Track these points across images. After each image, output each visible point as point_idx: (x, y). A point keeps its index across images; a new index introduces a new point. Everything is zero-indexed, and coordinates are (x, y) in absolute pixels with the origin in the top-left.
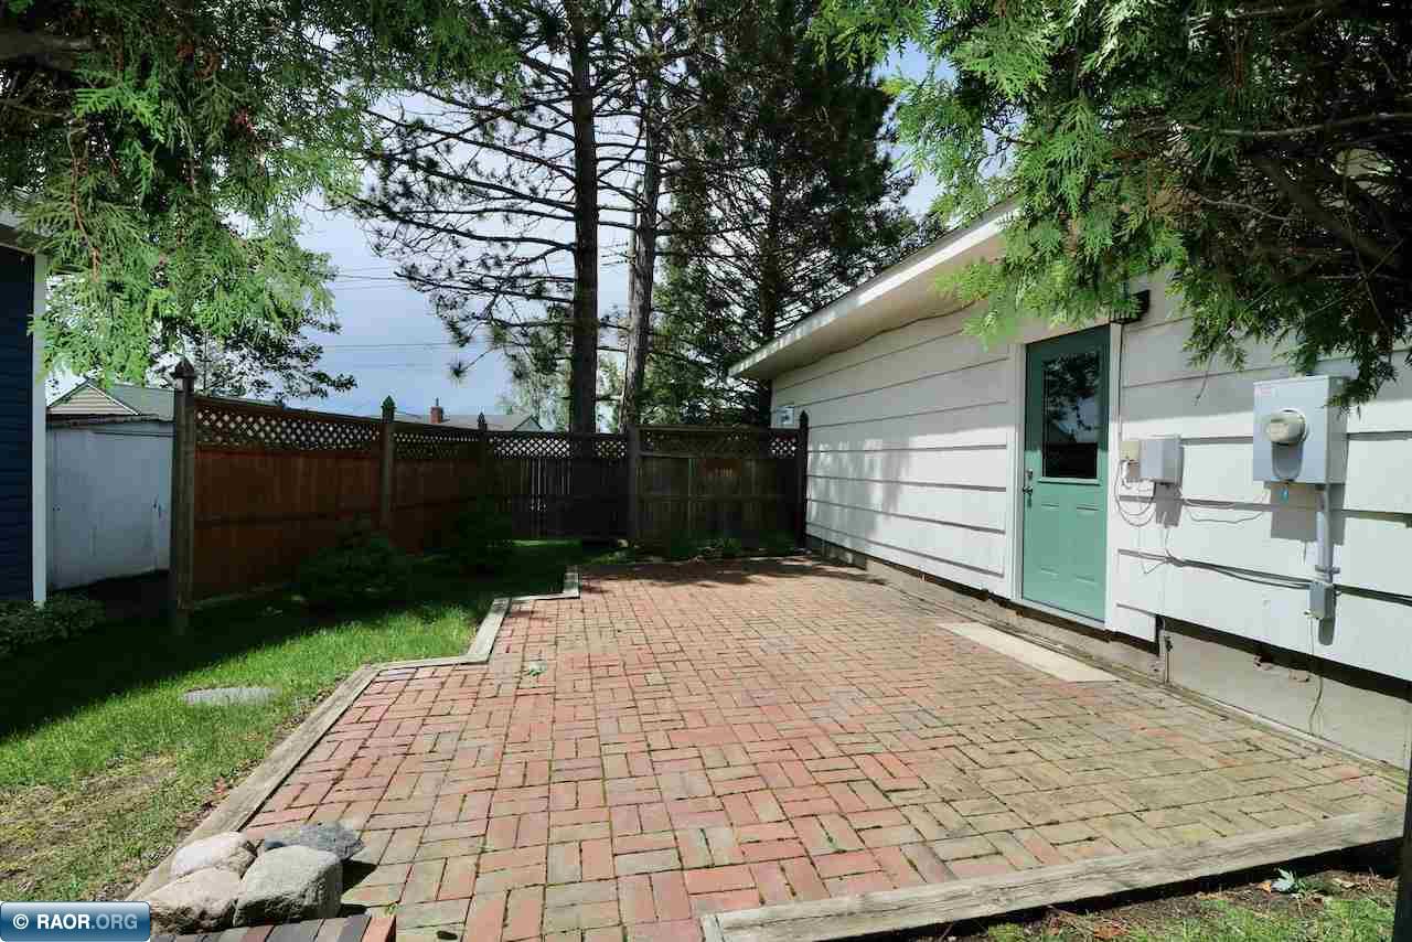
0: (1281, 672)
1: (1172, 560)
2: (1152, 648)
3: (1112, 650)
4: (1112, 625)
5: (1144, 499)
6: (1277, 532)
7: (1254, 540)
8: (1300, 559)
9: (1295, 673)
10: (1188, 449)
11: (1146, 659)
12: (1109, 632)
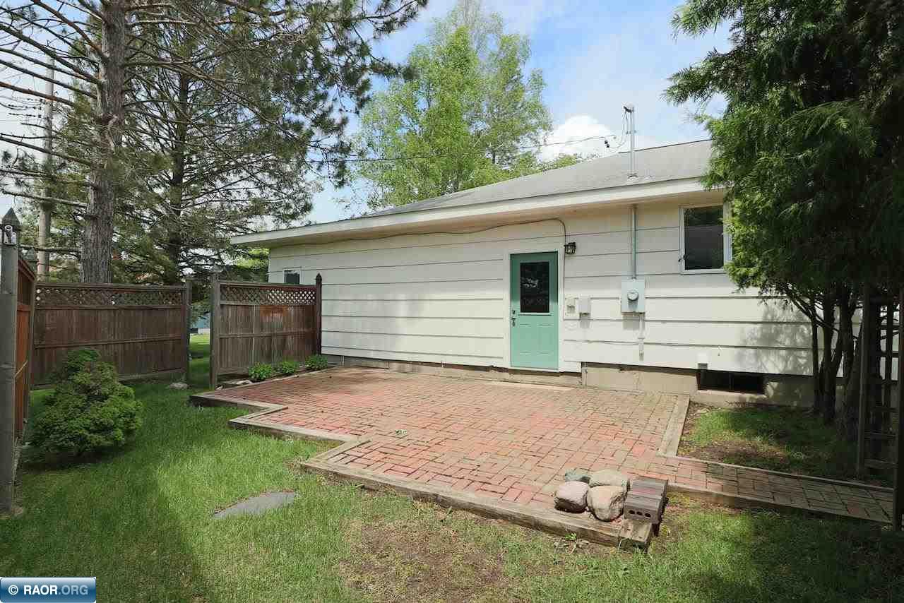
0: (627, 373)
1: (588, 341)
2: (579, 375)
3: (561, 379)
4: (561, 370)
5: (575, 320)
6: (625, 328)
7: (619, 331)
8: (632, 335)
9: (631, 372)
10: (593, 301)
11: (576, 380)
12: (560, 372)
